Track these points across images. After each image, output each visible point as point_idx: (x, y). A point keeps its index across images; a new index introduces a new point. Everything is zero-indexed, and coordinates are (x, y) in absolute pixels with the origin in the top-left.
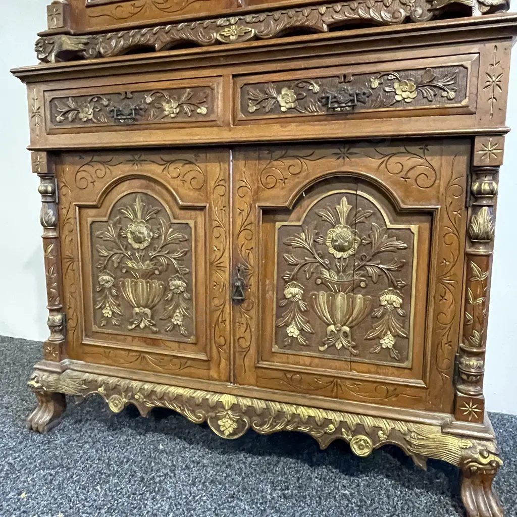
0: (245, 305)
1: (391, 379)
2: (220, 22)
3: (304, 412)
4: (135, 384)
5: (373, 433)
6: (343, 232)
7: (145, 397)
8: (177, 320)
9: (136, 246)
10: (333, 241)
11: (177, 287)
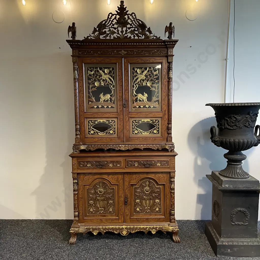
0: (127, 205)
1: (158, 217)
2: (120, 146)
3: (142, 227)
4: (100, 227)
5: (156, 229)
6: (147, 188)
7: (103, 229)
8: (111, 210)
9: (100, 194)
10: (145, 190)
11: (111, 202)
